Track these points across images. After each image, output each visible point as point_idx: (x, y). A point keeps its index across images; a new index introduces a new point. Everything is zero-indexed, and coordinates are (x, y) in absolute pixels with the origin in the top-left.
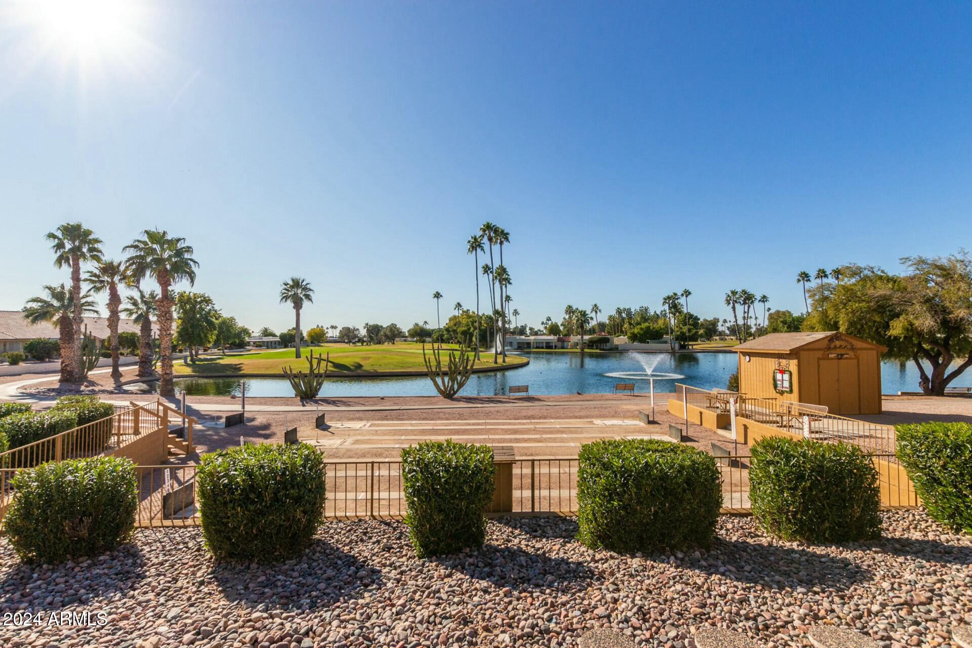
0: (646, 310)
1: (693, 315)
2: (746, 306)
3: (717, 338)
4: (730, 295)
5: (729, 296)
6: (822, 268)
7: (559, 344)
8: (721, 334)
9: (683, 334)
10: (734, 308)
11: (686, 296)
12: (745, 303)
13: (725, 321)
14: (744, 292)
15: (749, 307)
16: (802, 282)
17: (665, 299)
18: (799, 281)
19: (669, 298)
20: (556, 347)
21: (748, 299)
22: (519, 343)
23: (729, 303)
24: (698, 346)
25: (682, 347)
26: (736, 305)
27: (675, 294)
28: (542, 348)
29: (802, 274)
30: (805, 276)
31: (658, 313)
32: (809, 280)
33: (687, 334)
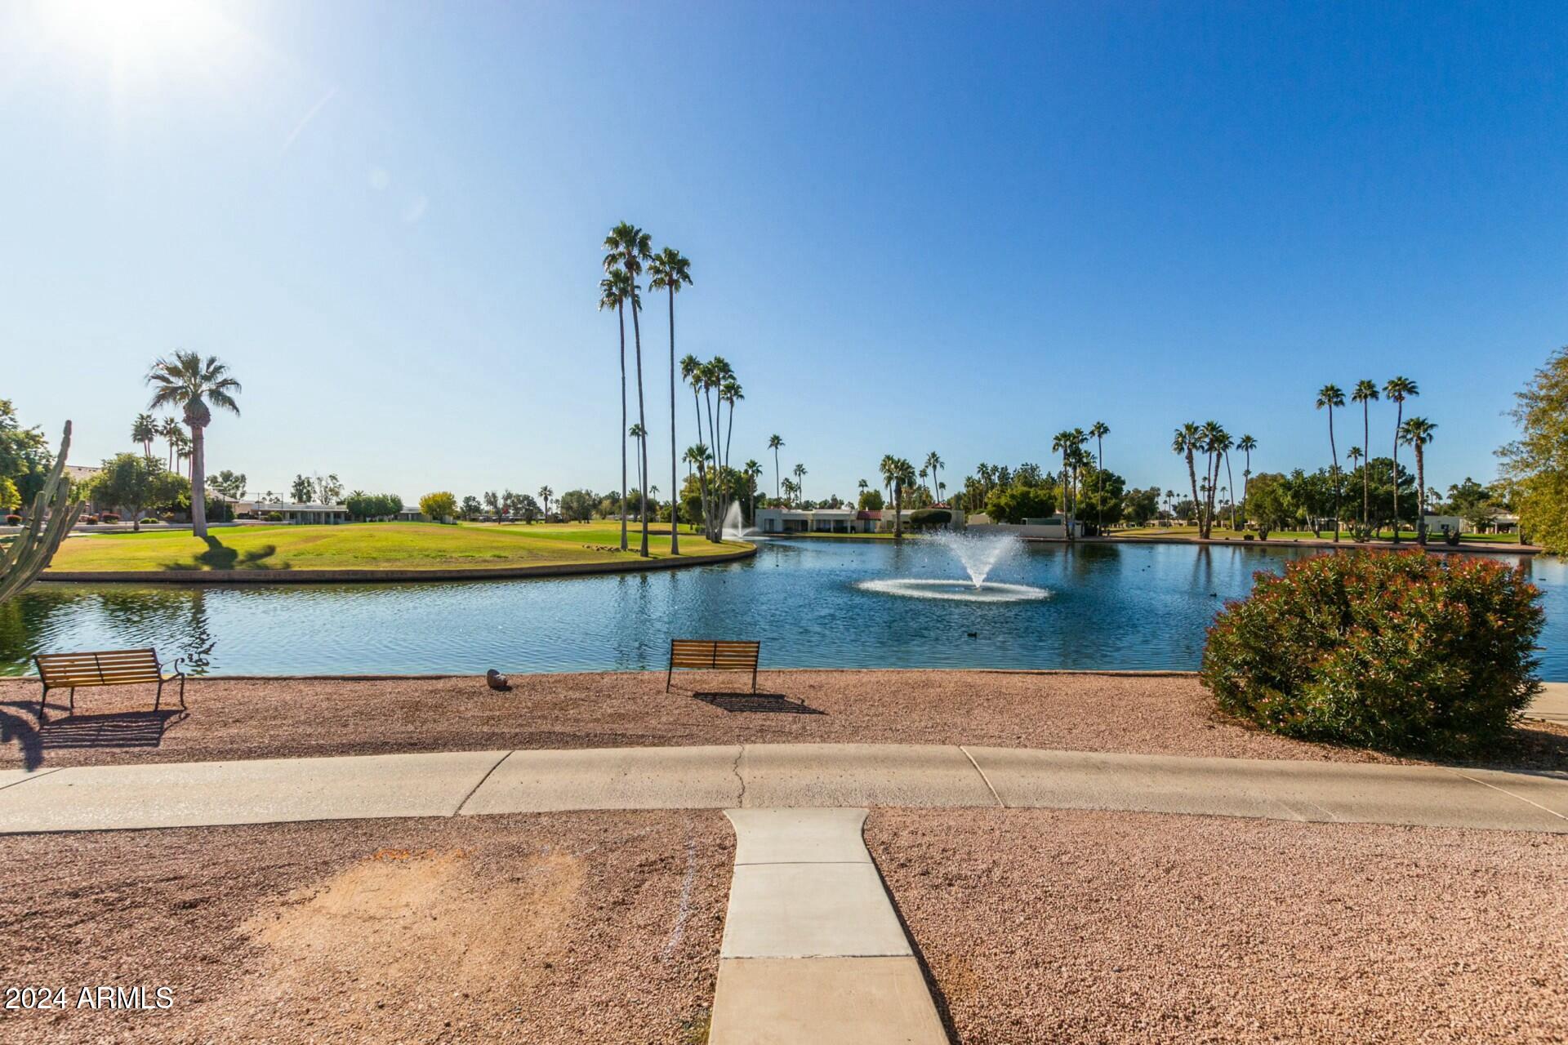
0: (1033, 469)
1: (1112, 475)
2: (1214, 454)
3: (1156, 522)
4: (1184, 431)
5: (1181, 434)
6: (1366, 379)
7: (860, 524)
8: (1163, 516)
9: (1092, 506)
10: (1190, 458)
11: (1100, 436)
12: (1211, 448)
13: (1170, 494)
14: (1212, 427)
15: (1219, 456)
16: (1326, 406)
17: (1057, 438)
18: (1321, 403)
19: (1065, 436)
20: (853, 529)
21: (1218, 440)
22: (786, 522)
23: (1181, 449)
24: (1121, 531)
25: (1090, 532)
26: (1194, 451)
27: (1079, 432)
28: (828, 531)
29: (1327, 389)
30: (1333, 395)
31: (1055, 475)
32: (1341, 402)
33: (1099, 508)
